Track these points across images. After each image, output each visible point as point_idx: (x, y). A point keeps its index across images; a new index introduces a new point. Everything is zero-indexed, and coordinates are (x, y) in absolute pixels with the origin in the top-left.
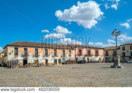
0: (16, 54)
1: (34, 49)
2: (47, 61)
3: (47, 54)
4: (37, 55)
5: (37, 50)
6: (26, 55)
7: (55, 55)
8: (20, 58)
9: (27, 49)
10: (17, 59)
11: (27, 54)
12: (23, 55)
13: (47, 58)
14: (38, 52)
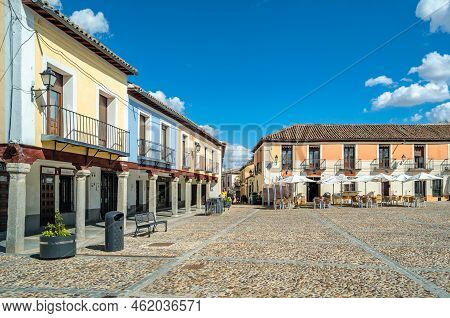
0: (288, 166)
1: (341, 146)
2: (386, 186)
3: (385, 164)
4: (350, 167)
5: (350, 150)
6: (316, 167)
7: (420, 164)
8: (299, 180)
9: (318, 149)
10: (288, 180)
11: (318, 165)
12: (307, 168)
13: (388, 177)
14: (354, 157)
